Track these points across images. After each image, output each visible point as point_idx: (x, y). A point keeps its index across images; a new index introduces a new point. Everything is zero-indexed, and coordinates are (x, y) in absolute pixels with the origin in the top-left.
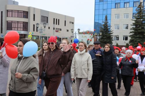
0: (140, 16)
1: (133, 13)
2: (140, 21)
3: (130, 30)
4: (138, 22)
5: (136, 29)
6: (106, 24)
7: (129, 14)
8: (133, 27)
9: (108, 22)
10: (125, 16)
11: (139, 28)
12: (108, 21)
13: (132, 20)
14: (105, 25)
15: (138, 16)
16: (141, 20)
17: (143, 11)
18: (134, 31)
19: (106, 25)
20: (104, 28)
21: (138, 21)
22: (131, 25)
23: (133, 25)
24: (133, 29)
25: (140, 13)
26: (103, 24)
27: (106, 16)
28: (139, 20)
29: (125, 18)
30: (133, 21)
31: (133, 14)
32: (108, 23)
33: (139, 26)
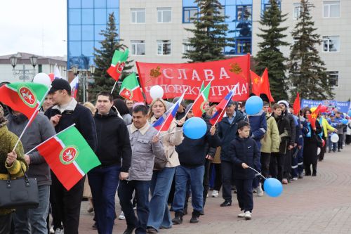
0: (209, 20)
1: (184, 8)
2: (208, 32)
3: (183, 58)
4: (202, 35)
5: (199, 56)
6: (111, 40)
7: (172, 11)
8: (188, 51)
9: (117, 35)
10: (160, 13)
11: (206, 52)
12: (117, 32)
13: (188, 30)
14: (110, 43)
15: (203, 19)
16: (211, 29)
17: (216, 6)
18: (191, 61)
19: (113, 44)
20: (107, 51)
21: (204, 32)
22: (186, 44)
23: (189, 45)
24: (191, 57)
25: (208, 10)
26: (103, 38)
27: (112, 16)
28: (206, 29)
29: (160, 21)
30: (190, 32)
31: (184, 11)
32: (117, 38)
33: (206, 48)
